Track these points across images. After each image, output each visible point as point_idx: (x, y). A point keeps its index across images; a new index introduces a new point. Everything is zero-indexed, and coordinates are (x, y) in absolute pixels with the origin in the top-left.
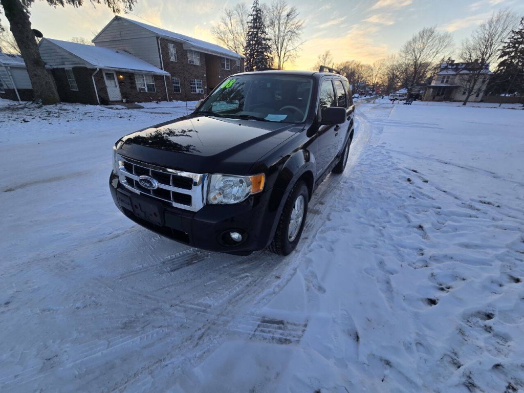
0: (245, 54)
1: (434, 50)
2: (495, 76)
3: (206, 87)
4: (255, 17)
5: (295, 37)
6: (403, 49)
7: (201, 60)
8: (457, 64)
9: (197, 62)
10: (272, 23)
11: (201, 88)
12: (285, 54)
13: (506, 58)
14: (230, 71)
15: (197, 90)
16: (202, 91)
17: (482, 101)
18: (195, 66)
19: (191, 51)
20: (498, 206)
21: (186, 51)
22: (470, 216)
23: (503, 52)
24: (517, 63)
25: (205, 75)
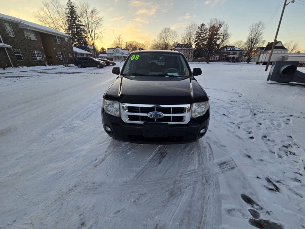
0: (69, 34)
1: (171, 38)
2: (195, 51)
3: (45, 56)
4: (71, 10)
5: (100, 26)
6: (159, 37)
7: (36, 36)
8: (181, 45)
9: (33, 37)
10: (82, 15)
11: (41, 56)
12: (95, 35)
13: (197, 42)
14: (61, 45)
15: (38, 58)
16: (42, 59)
17: (193, 61)
18: (32, 40)
19: (27, 29)
20: (236, 102)
21: (22, 29)
22: (233, 107)
23: (195, 40)
24: (201, 45)
25: (42, 48)
